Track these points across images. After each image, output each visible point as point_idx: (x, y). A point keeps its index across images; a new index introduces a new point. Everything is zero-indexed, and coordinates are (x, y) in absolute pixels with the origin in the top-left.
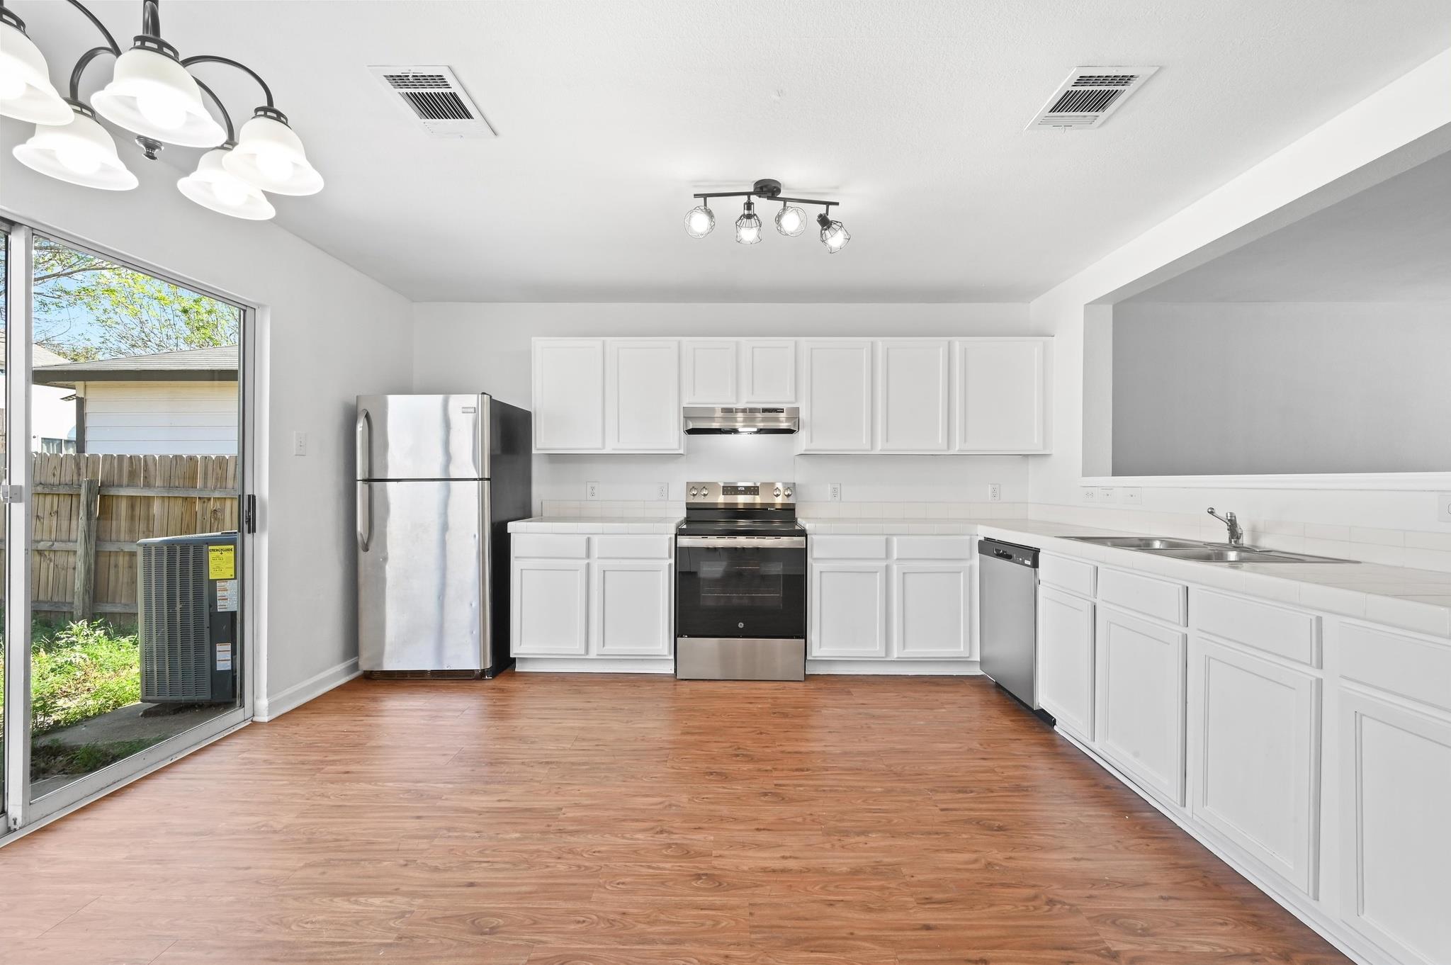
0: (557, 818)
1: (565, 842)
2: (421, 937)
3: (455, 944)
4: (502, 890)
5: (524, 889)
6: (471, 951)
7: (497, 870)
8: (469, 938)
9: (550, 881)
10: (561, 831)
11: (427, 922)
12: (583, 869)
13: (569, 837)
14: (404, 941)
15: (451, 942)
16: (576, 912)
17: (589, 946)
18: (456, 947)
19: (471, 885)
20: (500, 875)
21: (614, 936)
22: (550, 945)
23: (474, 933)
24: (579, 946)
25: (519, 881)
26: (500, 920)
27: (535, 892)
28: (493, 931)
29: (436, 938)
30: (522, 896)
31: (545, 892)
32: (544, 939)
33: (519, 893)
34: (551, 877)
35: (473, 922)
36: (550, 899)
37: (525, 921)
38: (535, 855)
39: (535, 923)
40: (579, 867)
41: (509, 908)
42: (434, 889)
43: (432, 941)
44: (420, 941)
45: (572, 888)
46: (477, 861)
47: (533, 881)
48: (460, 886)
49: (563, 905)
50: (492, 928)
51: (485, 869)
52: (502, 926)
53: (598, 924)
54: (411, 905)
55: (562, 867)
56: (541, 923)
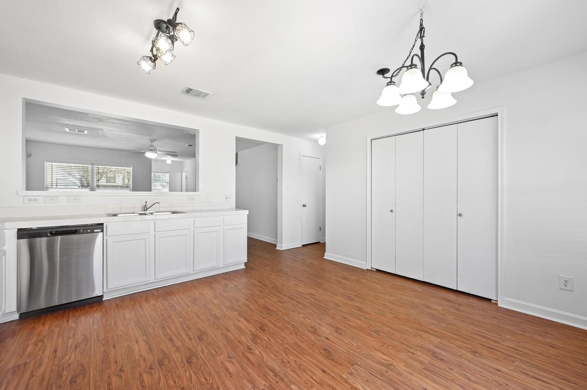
0: (270, 385)
1: (280, 368)
2: (347, 361)
3: (337, 352)
4: (315, 362)
5: (309, 358)
6: (334, 348)
7: (312, 372)
8: (333, 352)
9: (299, 355)
10: (276, 375)
11: (344, 366)
12: (286, 353)
13: (277, 369)
14: (352, 363)
15: (338, 354)
16: (301, 341)
17: (306, 332)
18: (338, 352)
19: (324, 371)
20: (312, 369)
21: (299, 331)
22: (314, 337)
23: (331, 353)
24: (308, 333)
25: (308, 362)
26: (322, 352)
27: (306, 354)
28: (325, 350)
29: (342, 358)
30: (311, 356)
31: (304, 352)
32: (315, 340)
33: (311, 357)
34: (298, 357)
35: (330, 356)
36: (304, 349)
37: (316, 347)
38: (295, 369)
39: (313, 345)
40: (286, 354)
41: (318, 354)
42: (338, 379)
43: (343, 357)
44: (347, 360)
45: (295, 348)
46: (316, 382)
47: (304, 359)
48: (328, 373)
49: (302, 345)
50: (325, 351)
51: (315, 375)
52: (322, 349)
53: (299, 335)
54: (347, 376)
55: (291, 358)
56: (312, 344)
